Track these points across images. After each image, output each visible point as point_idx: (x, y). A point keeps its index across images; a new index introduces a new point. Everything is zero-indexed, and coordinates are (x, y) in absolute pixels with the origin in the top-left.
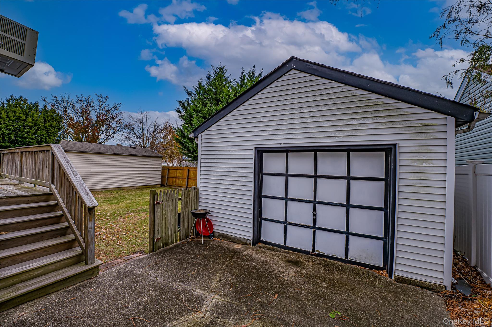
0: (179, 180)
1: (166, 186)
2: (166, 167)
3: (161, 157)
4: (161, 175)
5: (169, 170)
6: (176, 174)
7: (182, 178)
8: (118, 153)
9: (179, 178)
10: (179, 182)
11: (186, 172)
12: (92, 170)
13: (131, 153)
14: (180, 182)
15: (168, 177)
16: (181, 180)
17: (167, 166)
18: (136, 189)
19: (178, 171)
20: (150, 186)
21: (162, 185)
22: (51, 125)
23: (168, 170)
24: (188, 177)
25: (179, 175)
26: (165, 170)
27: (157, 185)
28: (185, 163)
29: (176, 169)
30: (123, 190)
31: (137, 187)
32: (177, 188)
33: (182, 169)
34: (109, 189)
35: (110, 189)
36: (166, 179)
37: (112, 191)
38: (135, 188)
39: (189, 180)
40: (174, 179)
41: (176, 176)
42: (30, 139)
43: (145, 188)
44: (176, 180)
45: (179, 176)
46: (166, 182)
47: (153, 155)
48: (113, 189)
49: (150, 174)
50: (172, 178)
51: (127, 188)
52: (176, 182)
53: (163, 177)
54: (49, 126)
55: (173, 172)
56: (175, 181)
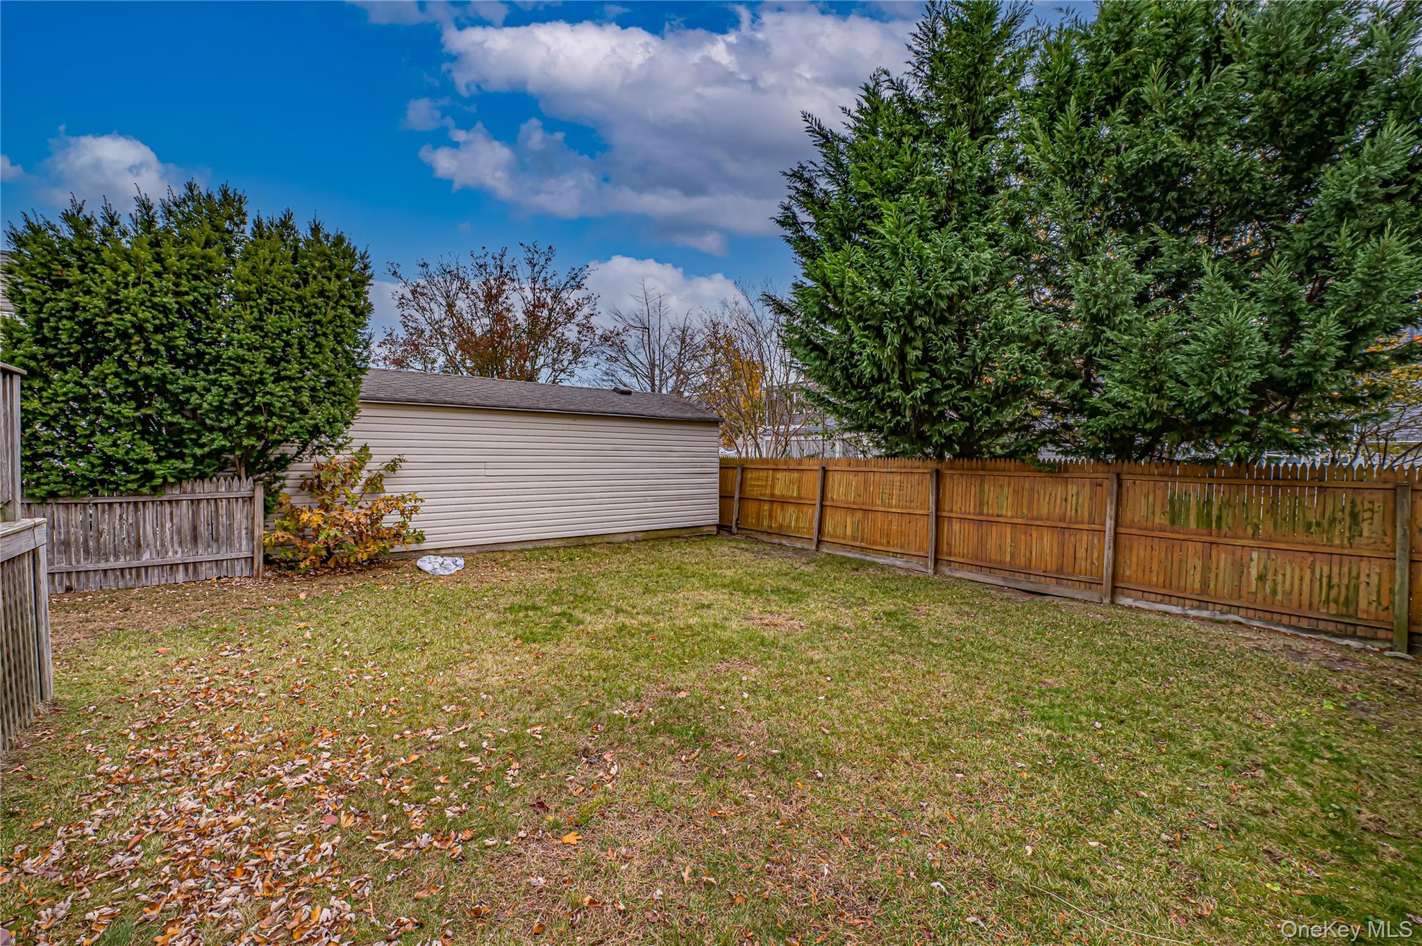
0: (782, 509)
1: (735, 530)
2: (734, 459)
3: (715, 423)
4: (717, 491)
5: (743, 469)
6: (773, 487)
7: (798, 503)
8: (572, 407)
9: (784, 502)
10: (784, 517)
11: (812, 483)
12: (488, 472)
13: (616, 409)
14: (788, 517)
15: (740, 499)
16: (791, 510)
17: (737, 456)
18: (637, 541)
19: (779, 475)
20: (683, 531)
21: (723, 528)
22: (322, 293)
23: (739, 470)
24: (823, 498)
25: (785, 493)
26: (731, 473)
27: (705, 529)
28: (805, 445)
29: (771, 466)
30: (594, 545)
31: (640, 535)
32: (776, 541)
33: (796, 468)
34: (546, 544)
35: (552, 544)
36: (736, 505)
37: (557, 549)
38: (632, 538)
39: (828, 511)
40: (766, 507)
41: (773, 495)
42: (241, 346)
43: (666, 538)
44: (771, 510)
45: (783, 496)
46: (735, 518)
47: (688, 415)
48: (558, 543)
49: (679, 486)
50: (757, 503)
51: (606, 539)
52: (770, 516)
53: (724, 497)
54: (313, 297)
55: (758, 479)
56: (766, 513)
